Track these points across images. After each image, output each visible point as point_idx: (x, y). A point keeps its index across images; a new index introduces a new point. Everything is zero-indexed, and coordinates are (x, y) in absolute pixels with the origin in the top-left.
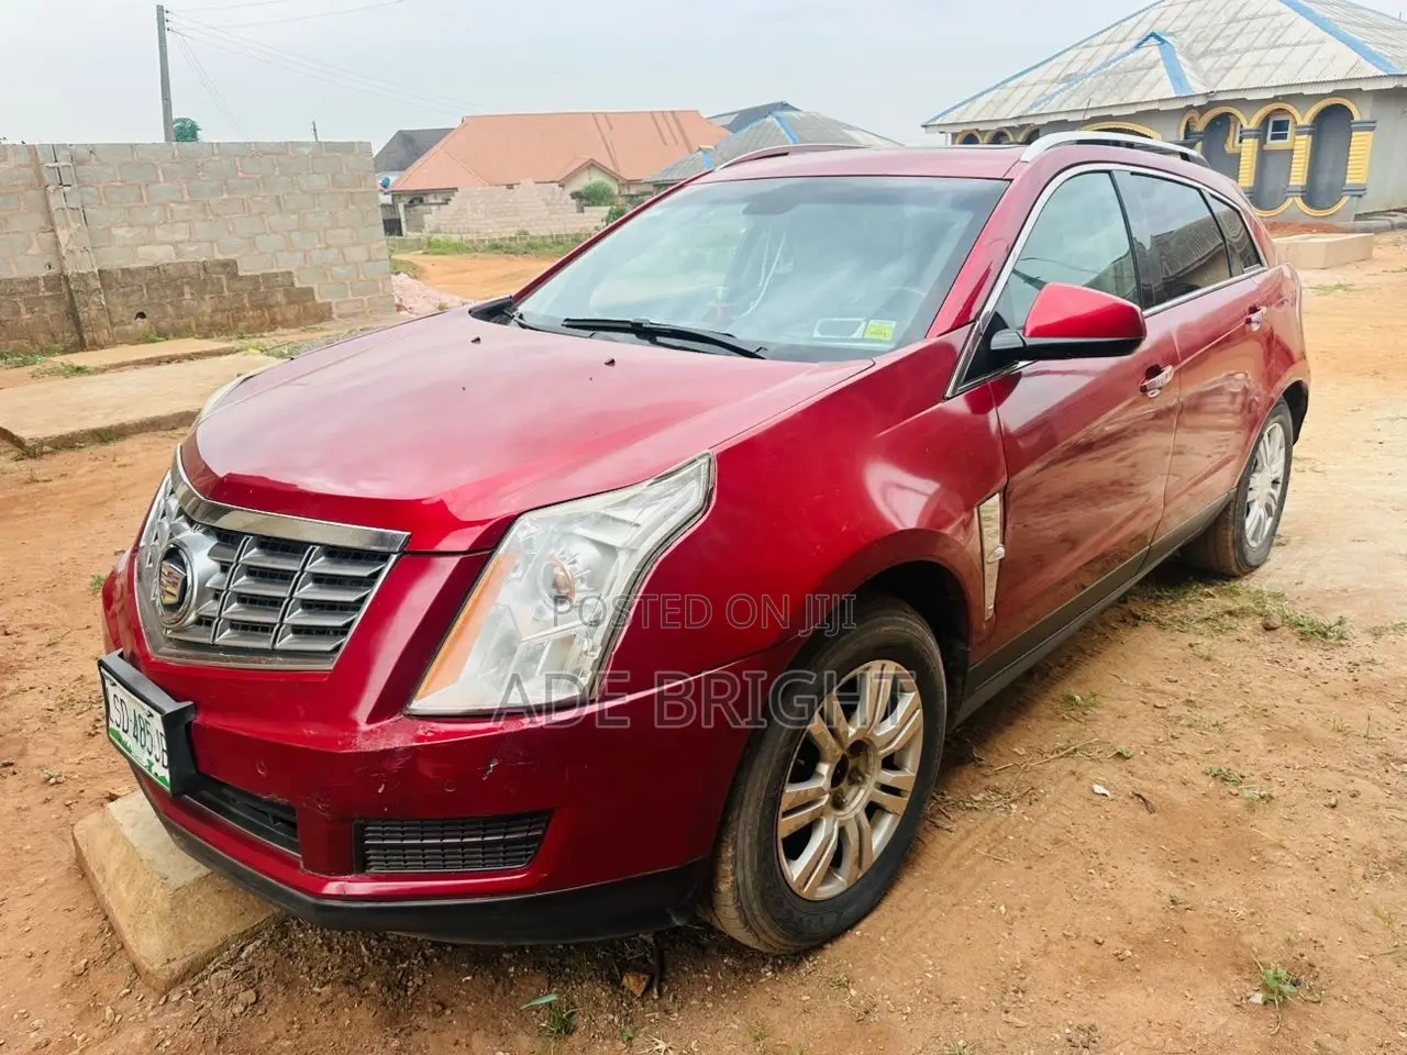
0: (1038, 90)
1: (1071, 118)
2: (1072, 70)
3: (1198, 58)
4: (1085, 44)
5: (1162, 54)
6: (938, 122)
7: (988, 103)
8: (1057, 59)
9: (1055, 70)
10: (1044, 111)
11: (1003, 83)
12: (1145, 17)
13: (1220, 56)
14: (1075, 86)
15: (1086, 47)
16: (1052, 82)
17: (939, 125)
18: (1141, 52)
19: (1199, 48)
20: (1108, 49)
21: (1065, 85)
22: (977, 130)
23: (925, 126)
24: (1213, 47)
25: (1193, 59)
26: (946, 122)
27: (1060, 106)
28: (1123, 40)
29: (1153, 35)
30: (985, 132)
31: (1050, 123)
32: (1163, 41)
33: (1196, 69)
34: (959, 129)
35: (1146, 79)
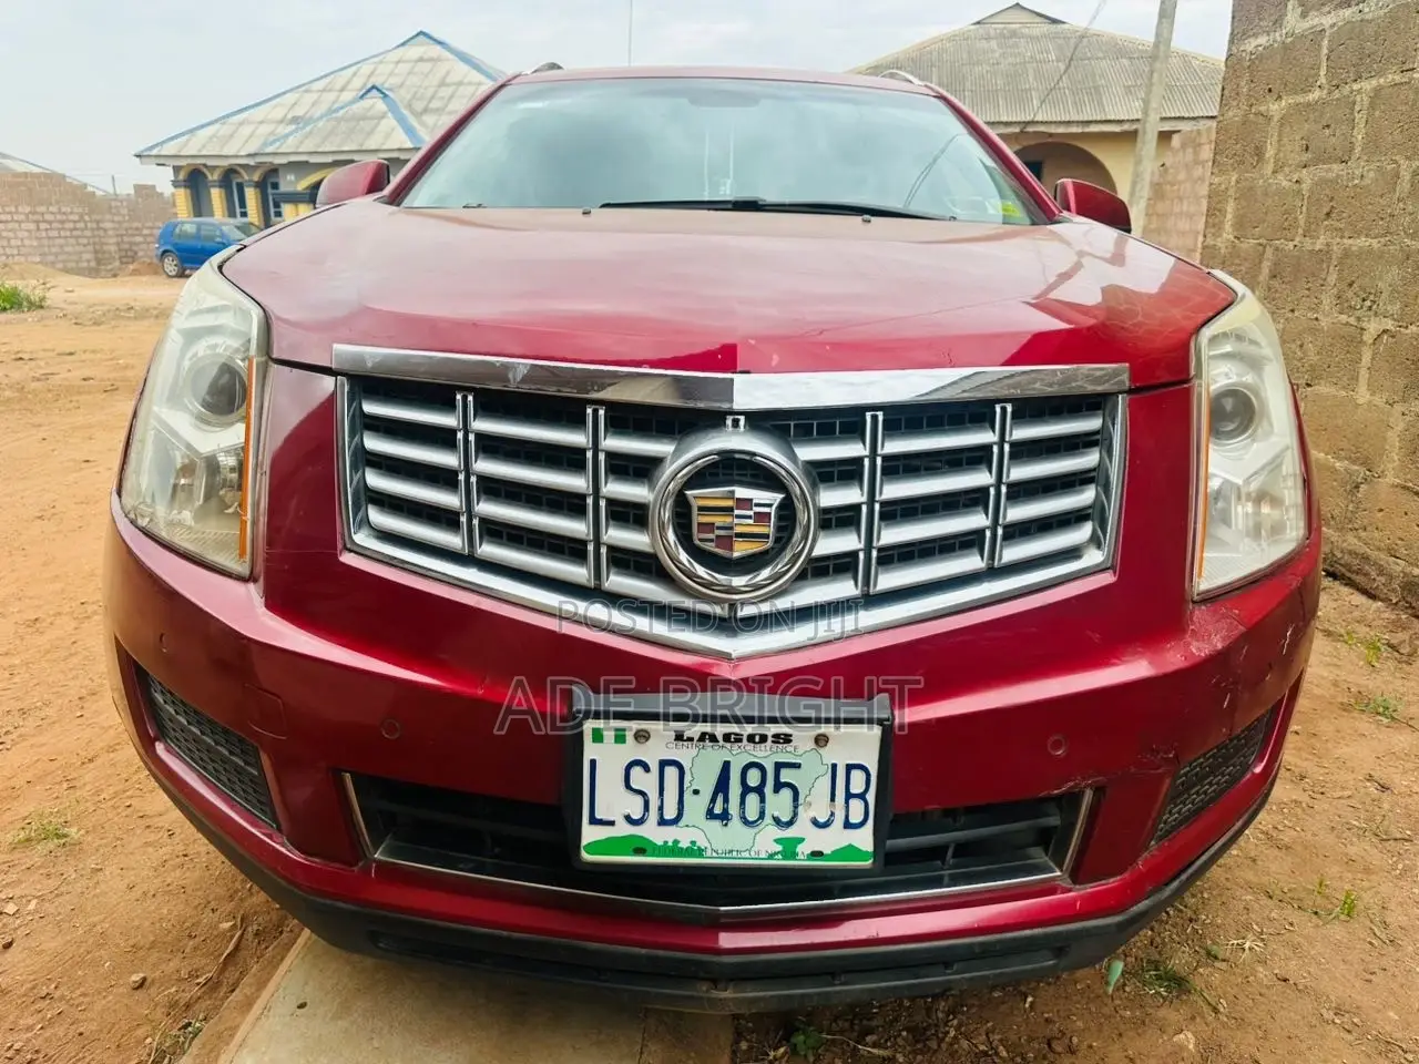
0: (265, 129)
1: (314, 159)
2: (299, 112)
3: (421, 114)
4: (304, 88)
5: (388, 106)
6: (154, 152)
7: (211, 138)
8: (278, 100)
9: (277, 111)
10: (280, 151)
11: (224, 117)
12: (358, 70)
13: (440, 115)
14: (308, 129)
15: (306, 91)
16: (281, 121)
17: (156, 156)
18: (366, 103)
19: (419, 106)
20: (331, 96)
21: (294, 127)
22: (205, 165)
23: (137, 156)
24: (432, 105)
25: (419, 115)
26: (163, 153)
27: (298, 147)
28: (342, 90)
29: (374, 87)
30: (215, 167)
31: (290, 163)
32: (386, 96)
33: (423, 124)
34: (183, 163)
35: (379, 128)
